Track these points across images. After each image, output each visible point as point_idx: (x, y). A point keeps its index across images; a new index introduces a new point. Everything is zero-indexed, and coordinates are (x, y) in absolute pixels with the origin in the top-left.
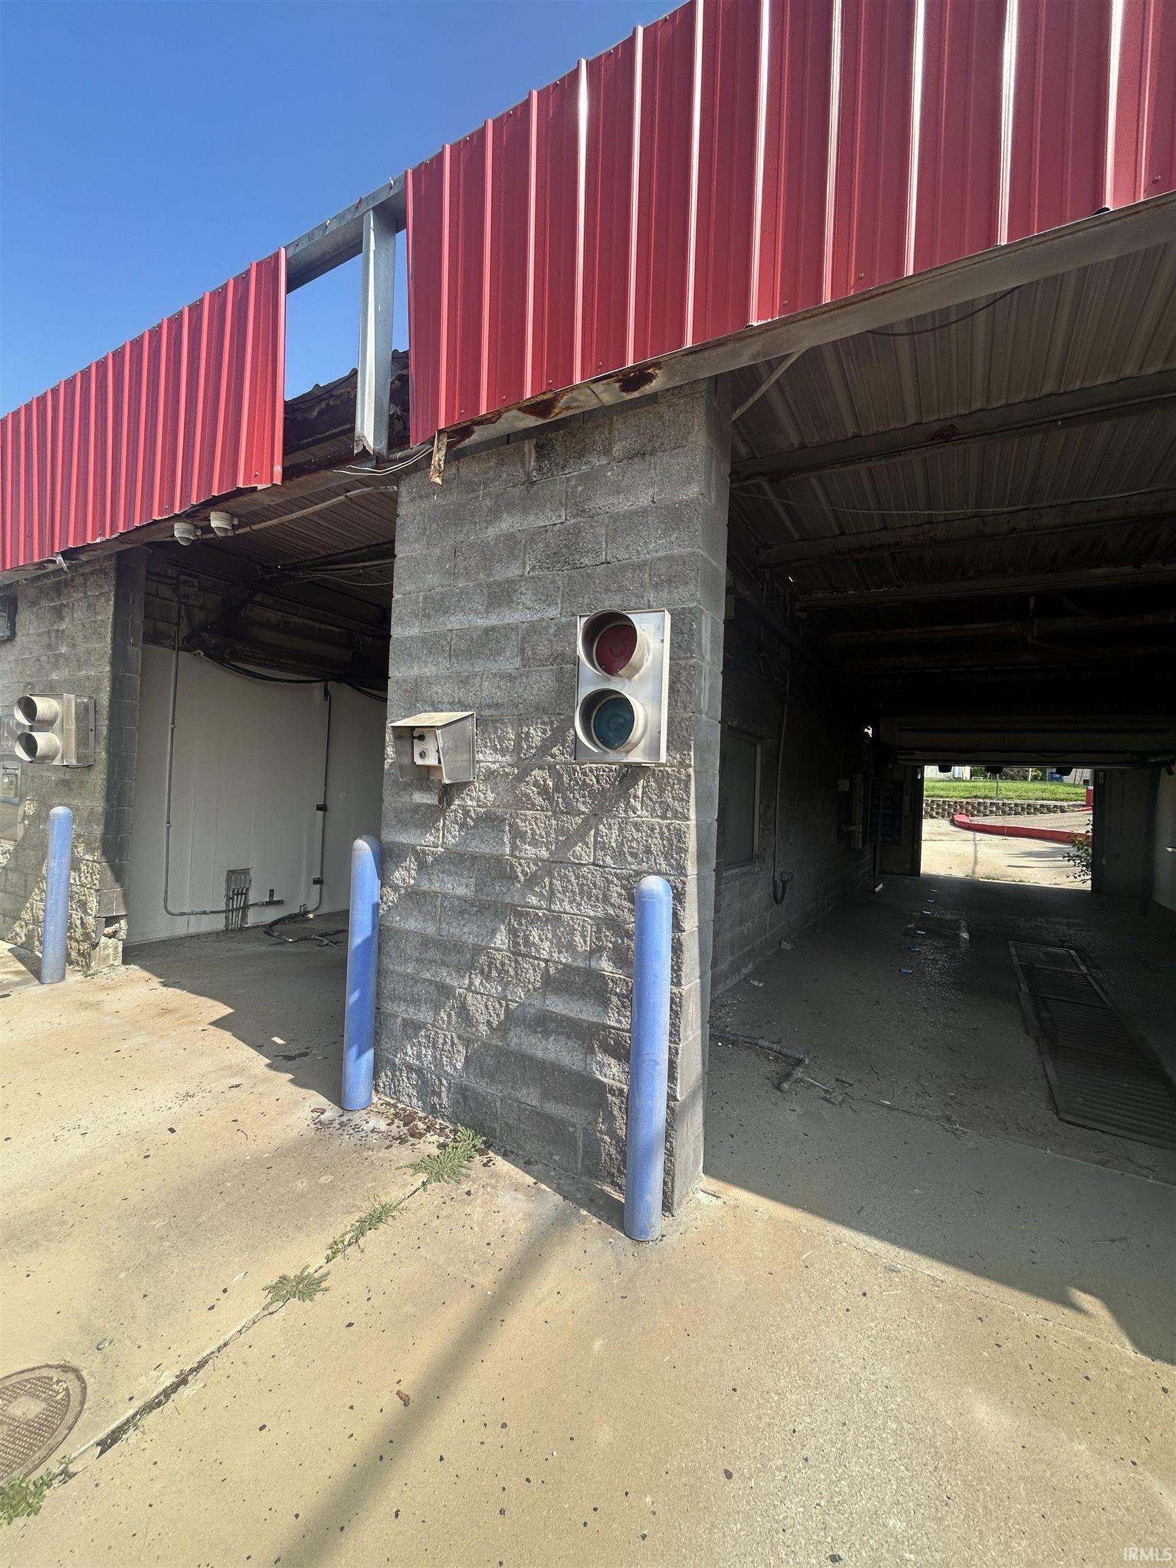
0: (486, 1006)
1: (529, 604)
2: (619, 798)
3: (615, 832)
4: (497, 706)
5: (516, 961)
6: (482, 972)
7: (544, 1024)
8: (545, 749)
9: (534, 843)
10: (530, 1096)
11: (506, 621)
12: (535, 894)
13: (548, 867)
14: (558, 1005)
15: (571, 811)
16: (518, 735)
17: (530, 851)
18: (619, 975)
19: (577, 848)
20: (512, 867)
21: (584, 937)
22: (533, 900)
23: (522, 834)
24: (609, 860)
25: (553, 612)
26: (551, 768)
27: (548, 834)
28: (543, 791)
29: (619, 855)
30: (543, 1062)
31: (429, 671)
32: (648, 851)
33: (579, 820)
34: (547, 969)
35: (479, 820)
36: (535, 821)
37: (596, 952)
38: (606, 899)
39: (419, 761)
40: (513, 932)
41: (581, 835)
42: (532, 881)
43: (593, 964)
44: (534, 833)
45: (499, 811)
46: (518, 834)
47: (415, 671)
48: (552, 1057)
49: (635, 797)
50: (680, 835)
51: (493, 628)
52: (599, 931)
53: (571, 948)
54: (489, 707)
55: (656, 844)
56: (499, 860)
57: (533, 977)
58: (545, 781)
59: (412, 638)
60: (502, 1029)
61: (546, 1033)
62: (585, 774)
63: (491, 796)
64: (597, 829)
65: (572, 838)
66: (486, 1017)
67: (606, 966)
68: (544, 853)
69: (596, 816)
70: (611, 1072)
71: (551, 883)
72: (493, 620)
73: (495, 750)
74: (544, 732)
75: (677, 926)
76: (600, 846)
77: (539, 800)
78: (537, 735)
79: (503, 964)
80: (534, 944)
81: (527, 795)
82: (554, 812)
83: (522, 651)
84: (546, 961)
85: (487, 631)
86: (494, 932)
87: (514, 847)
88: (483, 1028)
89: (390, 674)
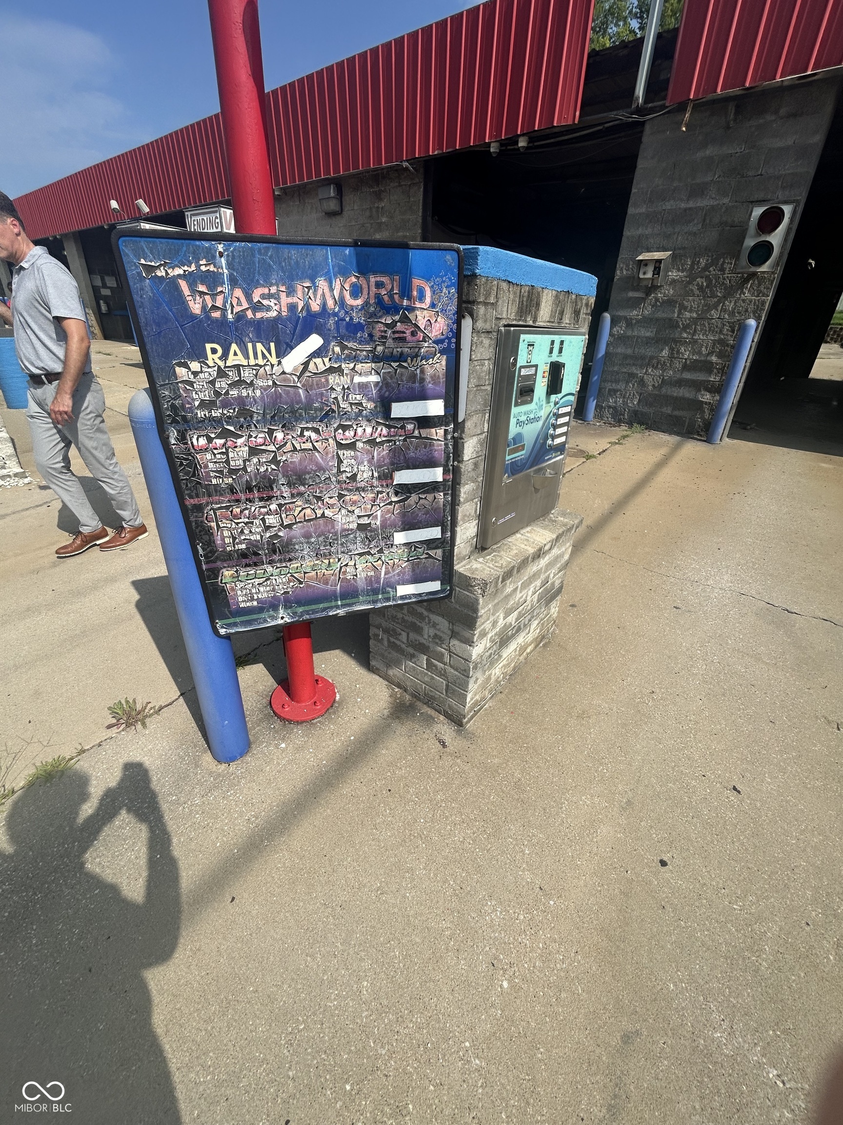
0: (653, 379)
1: (714, 196)
2: (738, 289)
3: (732, 304)
4: (684, 248)
5: (671, 361)
6: (653, 366)
7: (680, 383)
8: (706, 268)
9: (691, 311)
10: (668, 410)
11: (698, 205)
12: (686, 333)
13: (695, 321)
14: (687, 375)
15: (713, 296)
16: (693, 263)
17: (688, 314)
18: (720, 361)
19: (713, 312)
20: (677, 322)
21: (706, 348)
22: (685, 335)
23: (685, 308)
24: (726, 316)
25: (726, 201)
26: (707, 277)
27: (698, 307)
28: (701, 288)
29: (732, 314)
30: (676, 397)
31: (649, 231)
32: (746, 311)
33: (716, 300)
34: (686, 362)
35: (664, 302)
36: (692, 302)
37: (710, 353)
38: (721, 332)
39: (641, 276)
40: (672, 349)
41: (715, 307)
42: (685, 328)
43: (708, 358)
44: (691, 306)
45: (675, 298)
46: (683, 308)
47: (640, 231)
48: (681, 395)
49: (747, 288)
50: (763, 303)
51: (690, 209)
52: (714, 344)
53: (700, 353)
54: (680, 249)
55: (751, 307)
56: (670, 319)
57: (678, 365)
58: (702, 283)
59: (640, 214)
60: (660, 387)
61: (680, 386)
62: (724, 279)
63: (671, 292)
64: (724, 303)
65: (709, 308)
66: (653, 383)
67: (714, 359)
68: (695, 315)
69: (725, 297)
70: (706, 397)
71: (695, 328)
72: (691, 204)
73: (678, 270)
74: (707, 260)
75: (753, 341)
76: (724, 310)
77: (697, 292)
78: (703, 262)
79: (664, 362)
80: (682, 353)
81: (692, 290)
82: (704, 297)
83: (704, 220)
84: (686, 359)
85: (685, 210)
86: (662, 350)
87: (680, 313)
88: (650, 388)
89: (624, 233)
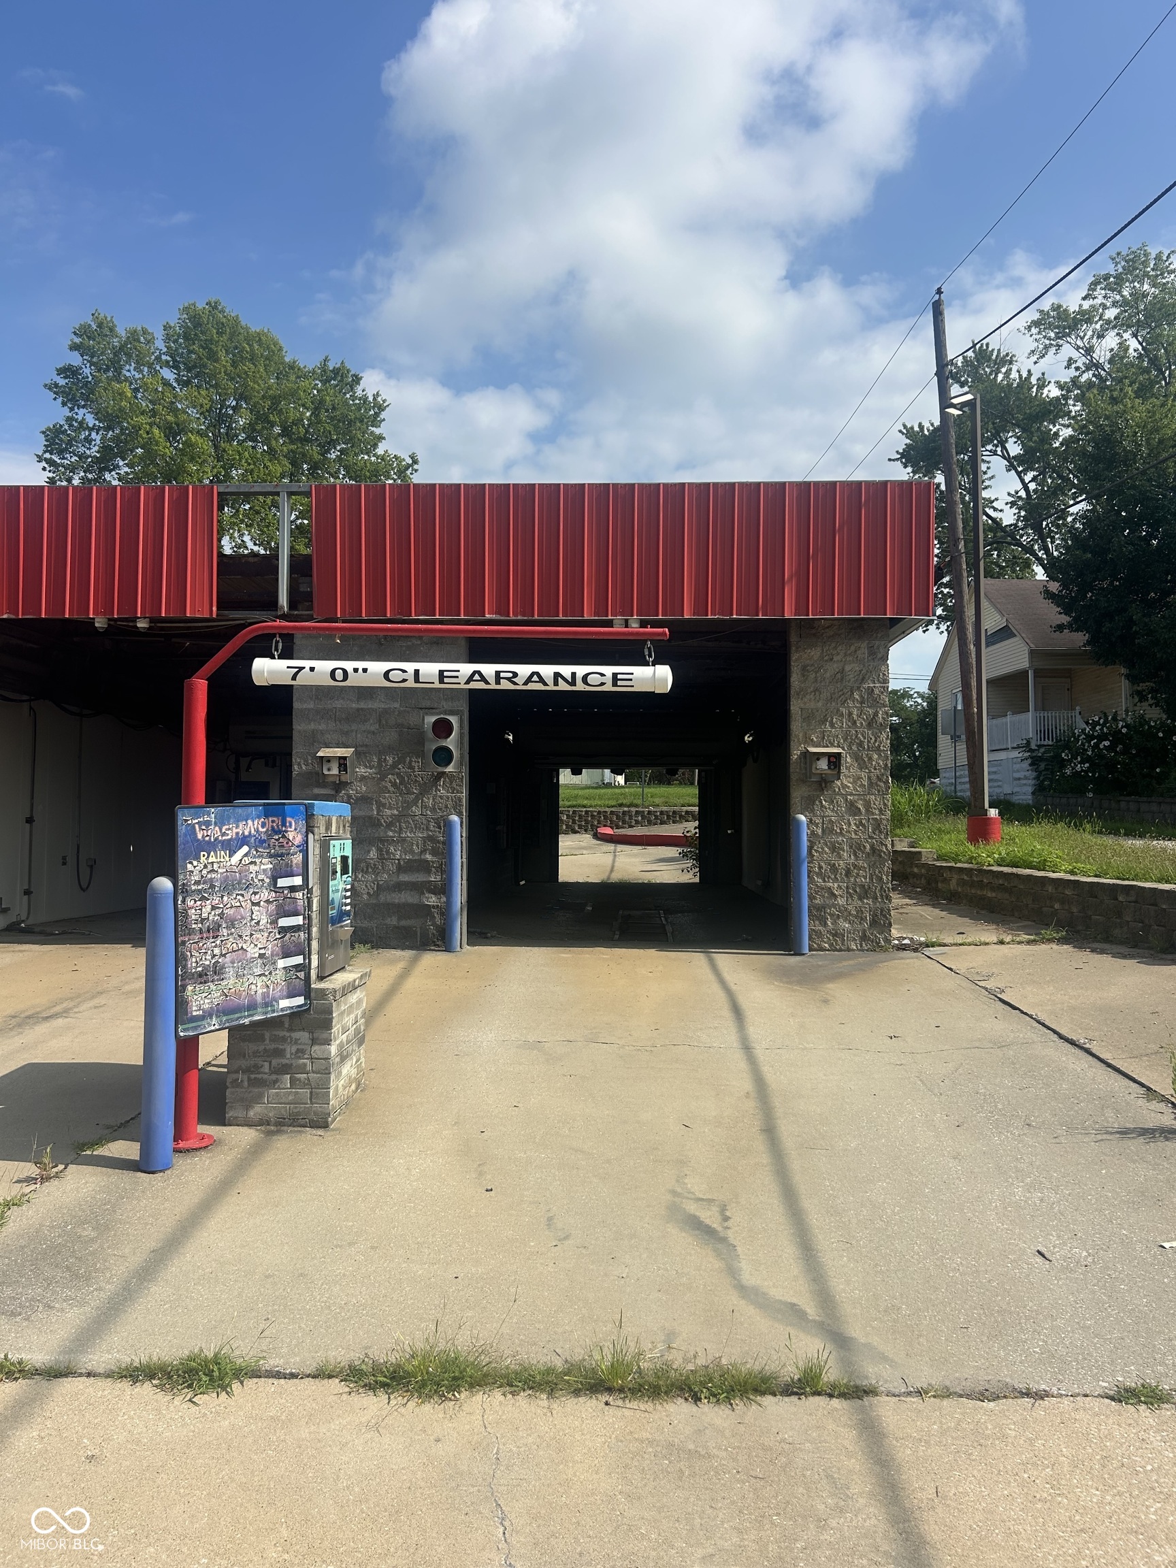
0: (366, 886)
1: (383, 700)
2: (432, 786)
3: (431, 801)
4: (366, 746)
5: (382, 863)
6: (362, 871)
7: (399, 887)
8: (394, 766)
9: (390, 808)
10: (393, 921)
11: (370, 706)
12: (392, 831)
13: (398, 818)
14: (404, 878)
15: (409, 793)
16: (379, 760)
17: (388, 812)
18: (435, 859)
19: (413, 809)
20: (378, 820)
21: (417, 846)
22: (391, 834)
23: (384, 805)
24: (429, 813)
25: (397, 705)
26: (398, 775)
27: (397, 804)
28: (394, 785)
29: (433, 810)
30: (399, 904)
31: (322, 727)
32: (446, 807)
33: (413, 796)
34: (399, 863)
35: (358, 800)
36: (390, 798)
37: (423, 851)
38: (428, 829)
39: (326, 772)
40: (379, 850)
41: (415, 803)
42: (389, 826)
43: (422, 857)
44: (390, 803)
45: (370, 795)
46: (381, 806)
47: (312, 726)
48: (403, 900)
49: (440, 785)
50: (460, 799)
51: (362, 709)
52: (425, 842)
53: (412, 852)
54: (362, 746)
55: (450, 804)
56: (370, 818)
57: (392, 867)
58: (395, 780)
59: (309, 710)
60: (377, 894)
61: (400, 891)
62: (416, 776)
63: (364, 788)
64: (422, 800)
65: (409, 805)
66: (367, 891)
67: (429, 857)
68: (396, 812)
69: (421, 794)
70: (432, 900)
71: (400, 825)
72: (362, 705)
73: (366, 767)
74: (394, 758)
75: (462, 837)
76: (424, 807)
77: (392, 789)
78: (390, 760)
79: (375, 865)
80: (392, 853)
81: (386, 787)
82: (400, 794)
83: (380, 721)
84: (398, 860)
85: (358, 710)
86: (369, 852)
87: (379, 811)
88: (365, 897)
89: (294, 727)
